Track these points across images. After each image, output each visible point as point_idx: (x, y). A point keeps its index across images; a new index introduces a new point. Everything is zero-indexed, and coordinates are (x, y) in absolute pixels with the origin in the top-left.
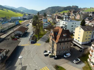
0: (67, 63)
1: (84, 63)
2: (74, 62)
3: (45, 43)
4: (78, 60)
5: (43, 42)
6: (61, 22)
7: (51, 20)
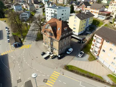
0: (72, 59)
1: (87, 54)
2: (79, 56)
3: (35, 42)
4: (82, 53)
5: (33, 42)
6: (47, 9)
7: (27, 7)
